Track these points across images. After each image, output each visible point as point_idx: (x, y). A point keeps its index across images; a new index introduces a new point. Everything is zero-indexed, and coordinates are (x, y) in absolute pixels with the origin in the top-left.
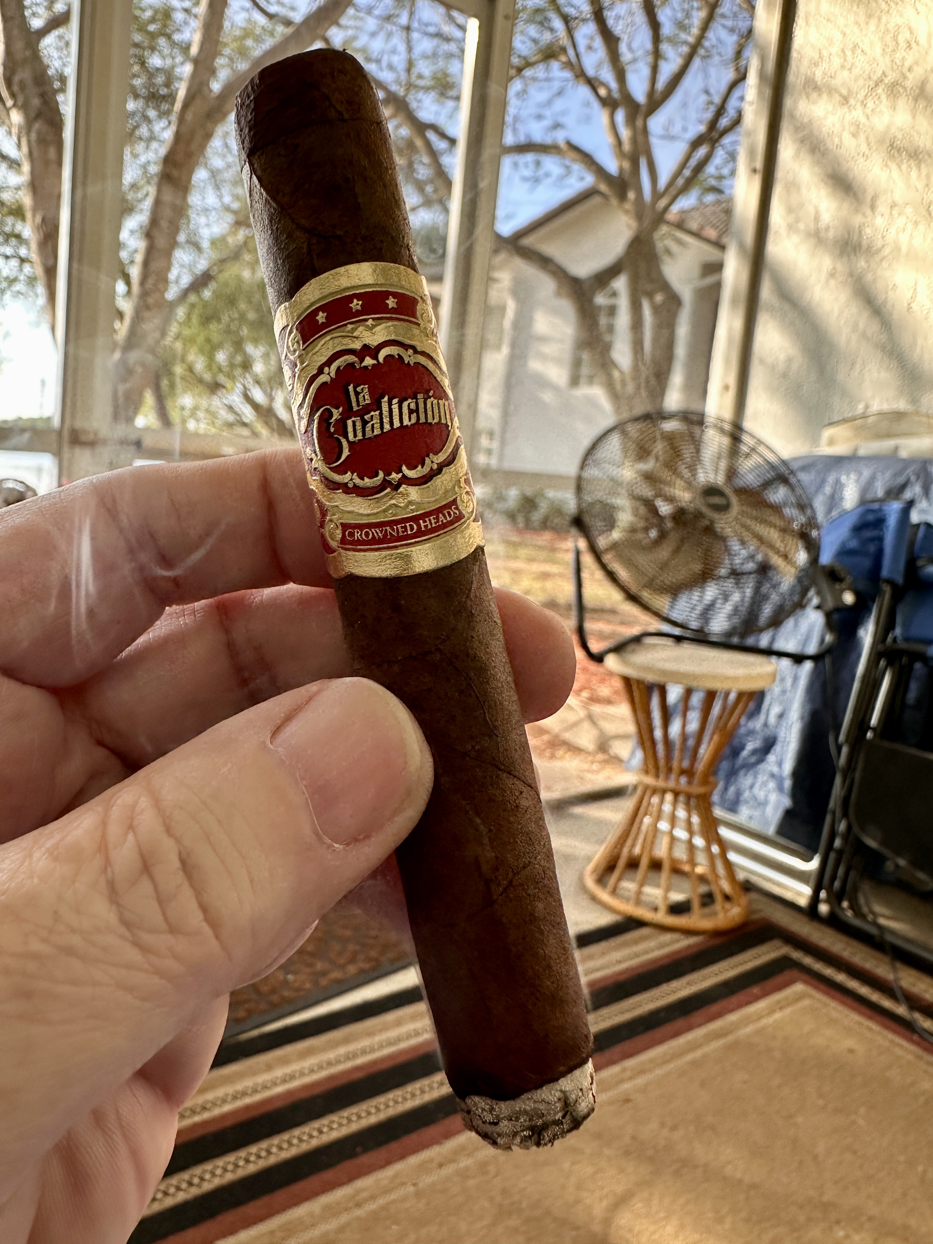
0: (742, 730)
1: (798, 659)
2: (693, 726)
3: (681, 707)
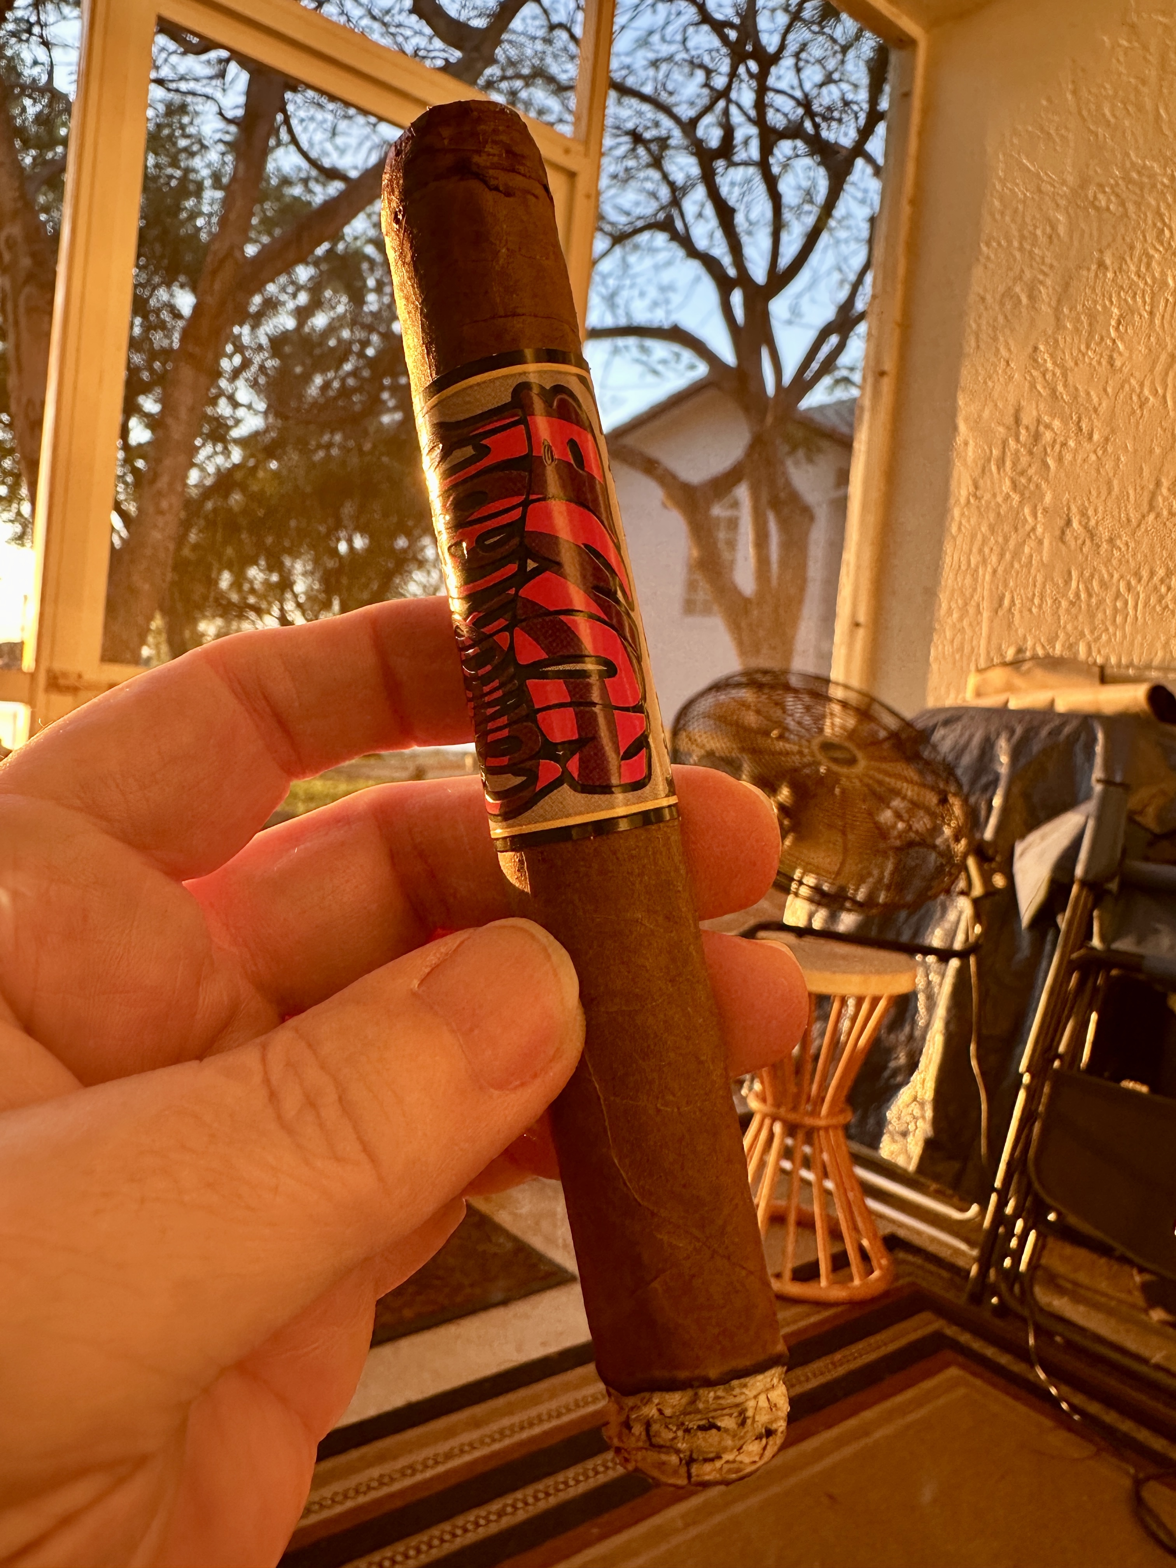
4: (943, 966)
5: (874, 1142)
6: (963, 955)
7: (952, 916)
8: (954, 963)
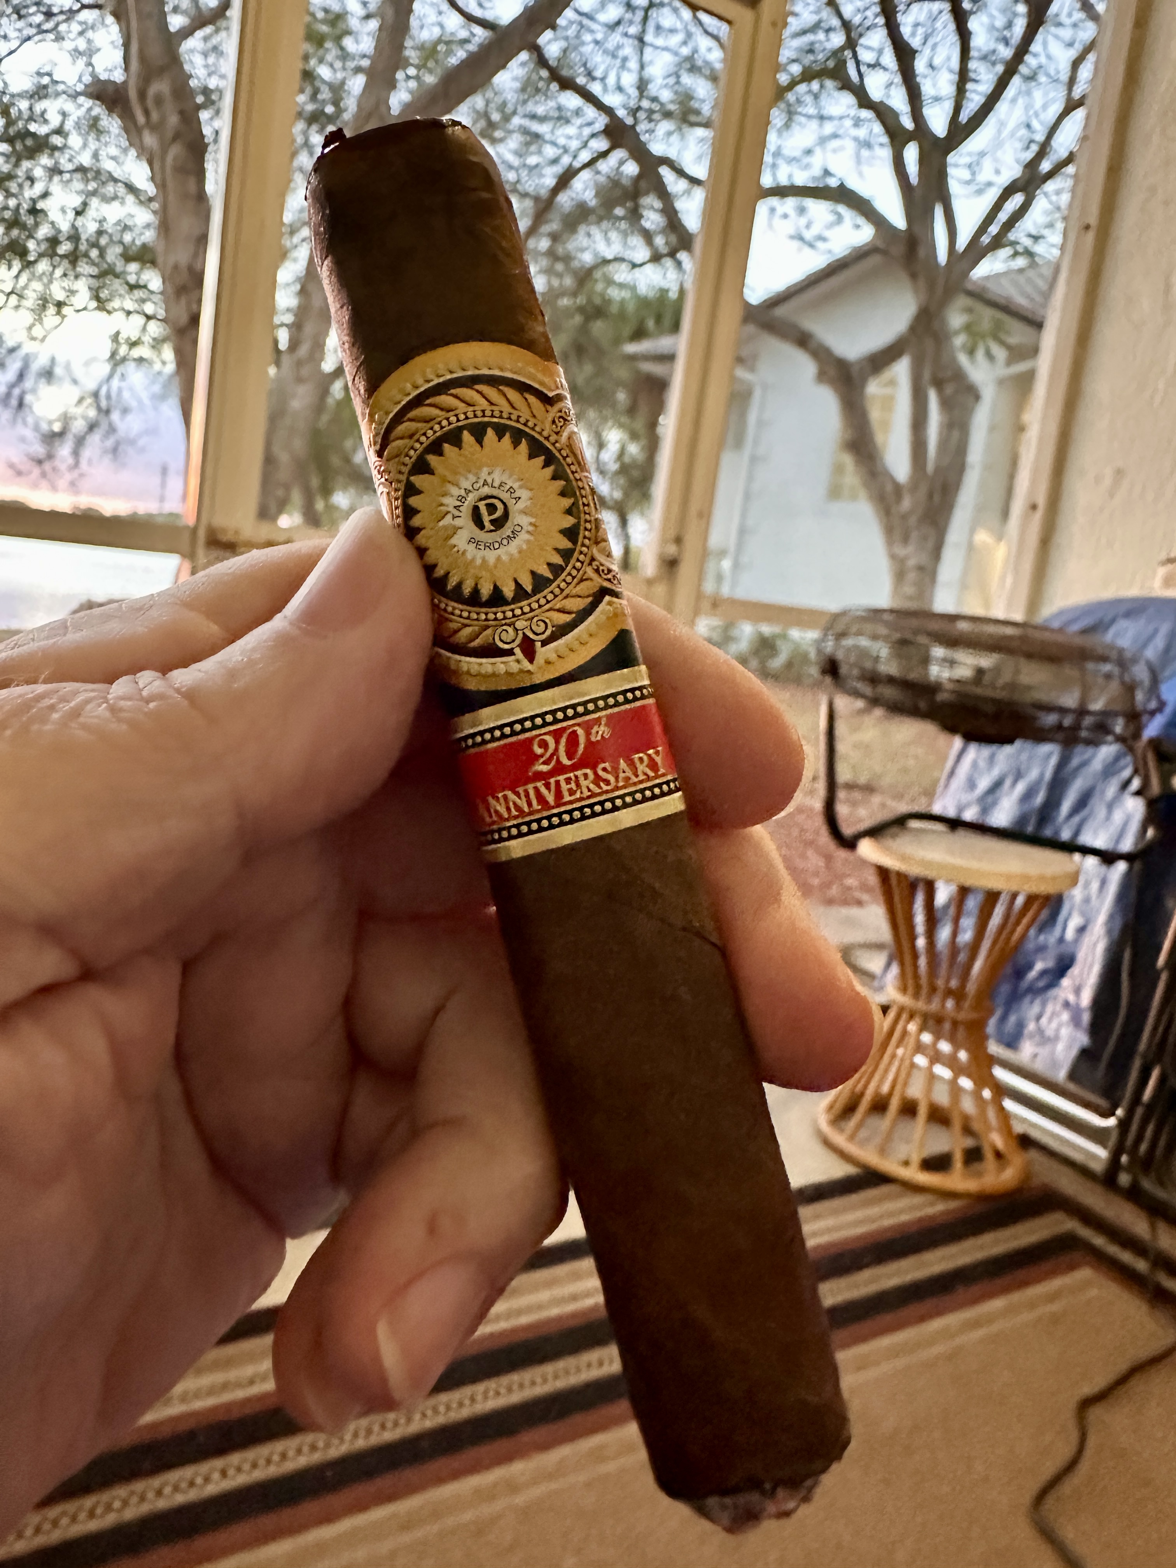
0: (1030, 945)
1: (1108, 858)
2: (966, 936)
3: (952, 911)
4: (1104, 868)
5: (1012, 1042)
6: (1128, 857)
7: (1118, 816)
8: (1121, 867)
